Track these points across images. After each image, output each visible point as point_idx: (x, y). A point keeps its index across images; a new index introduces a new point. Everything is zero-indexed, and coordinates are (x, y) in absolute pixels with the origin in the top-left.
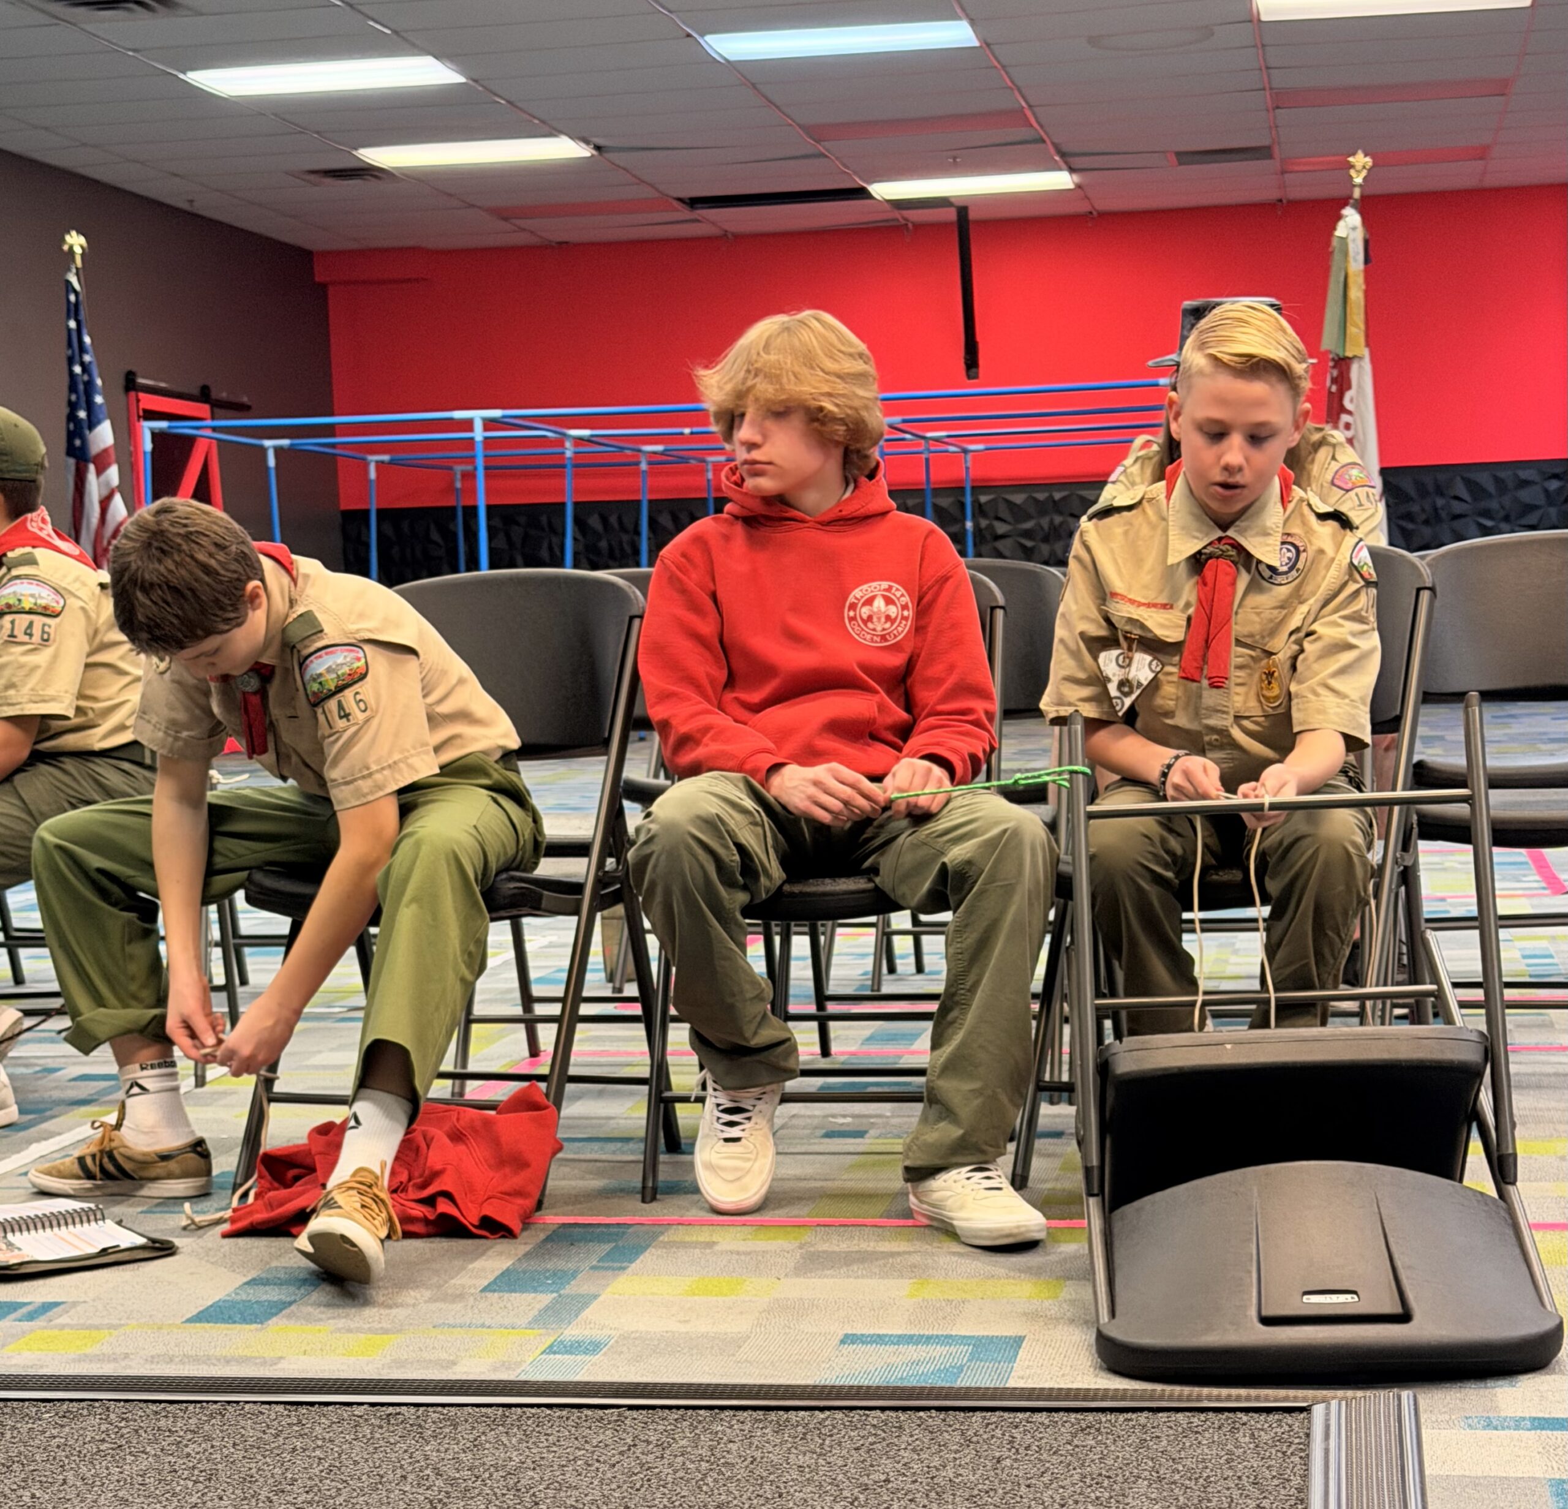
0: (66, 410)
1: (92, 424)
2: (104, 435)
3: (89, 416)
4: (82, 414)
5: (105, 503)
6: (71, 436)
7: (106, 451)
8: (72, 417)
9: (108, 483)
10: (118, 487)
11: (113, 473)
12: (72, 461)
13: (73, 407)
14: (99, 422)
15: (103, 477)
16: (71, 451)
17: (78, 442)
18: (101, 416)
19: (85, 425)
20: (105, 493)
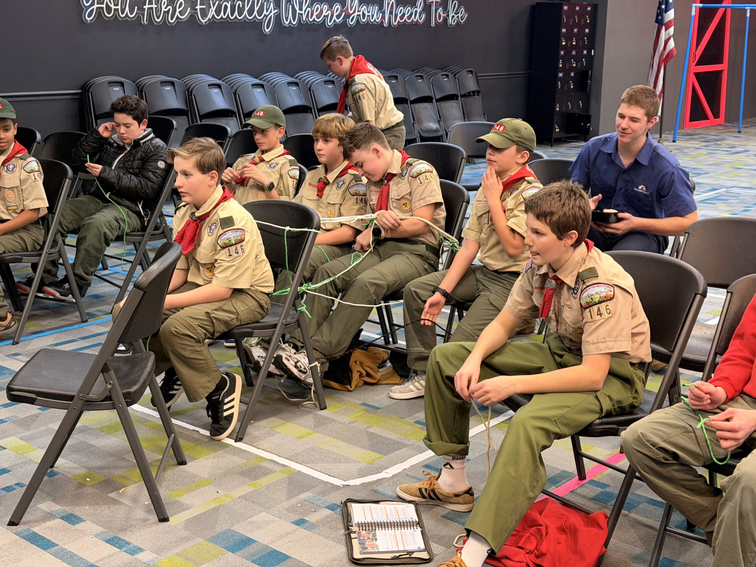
0: (658, 5)
1: (666, 10)
2: (670, 15)
3: (666, 7)
4: (663, 7)
5: (666, 42)
6: (658, 15)
7: (670, 21)
8: (659, 8)
9: (669, 34)
10: (673, 35)
11: (672, 30)
12: (657, 25)
13: (660, 4)
14: (670, 10)
15: (667, 31)
16: (657, 21)
17: (660, 18)
18: (671, 7)
19: (664, 11)
20: (667, 37)
